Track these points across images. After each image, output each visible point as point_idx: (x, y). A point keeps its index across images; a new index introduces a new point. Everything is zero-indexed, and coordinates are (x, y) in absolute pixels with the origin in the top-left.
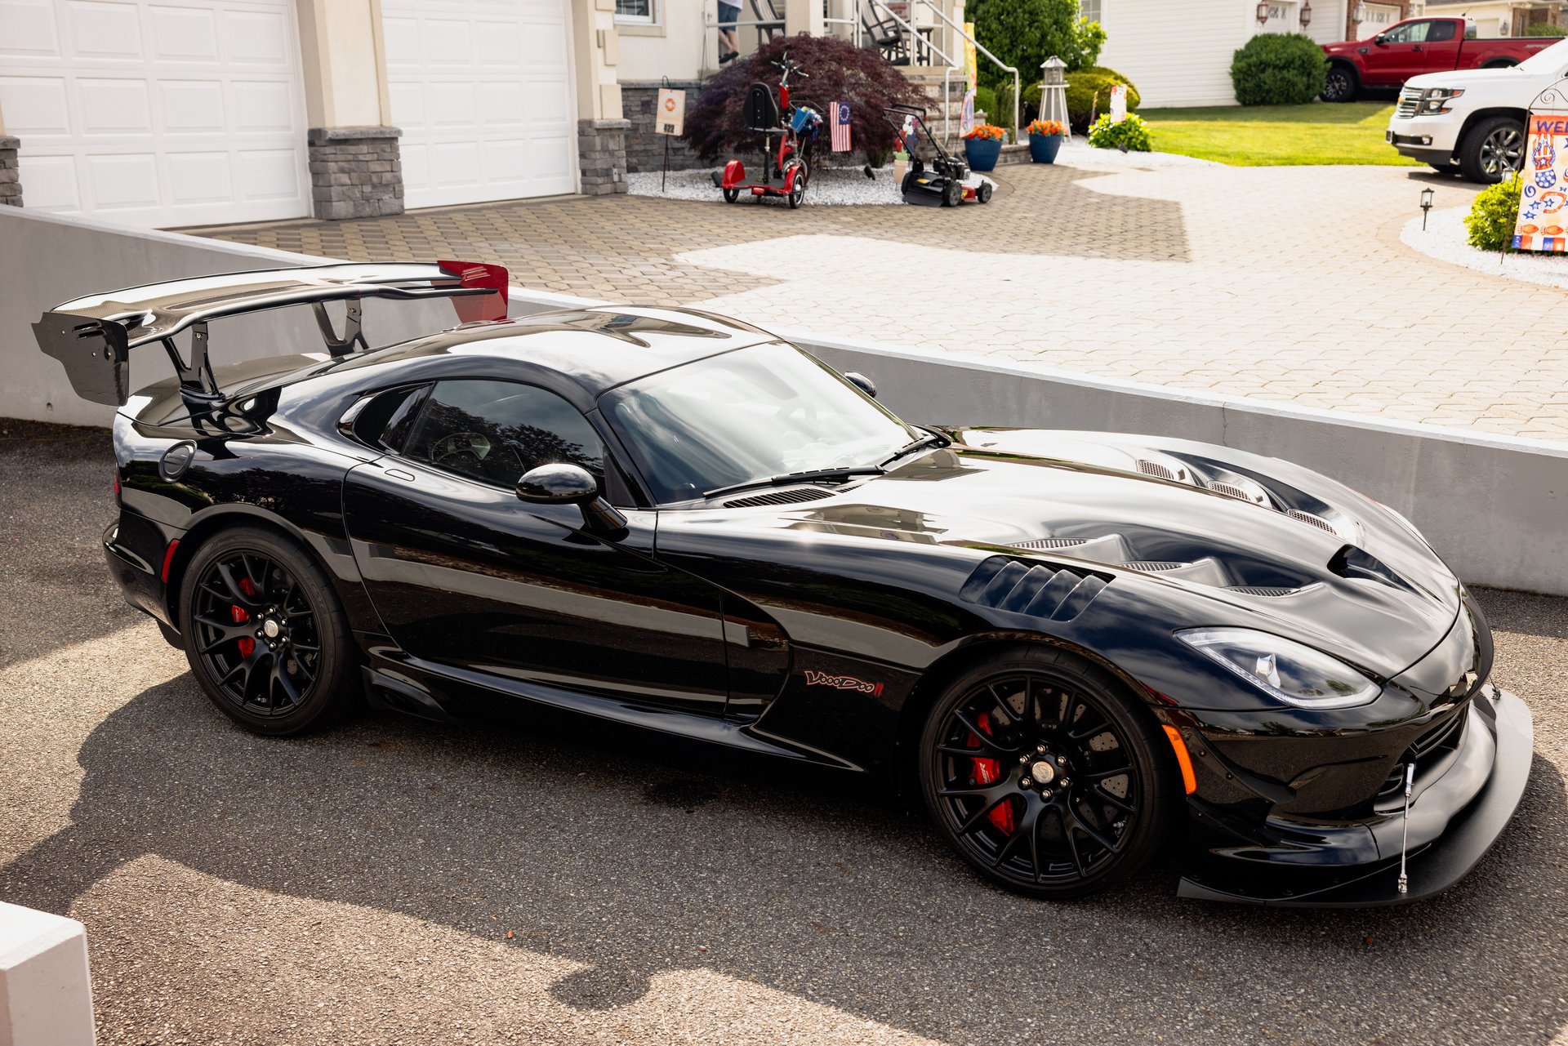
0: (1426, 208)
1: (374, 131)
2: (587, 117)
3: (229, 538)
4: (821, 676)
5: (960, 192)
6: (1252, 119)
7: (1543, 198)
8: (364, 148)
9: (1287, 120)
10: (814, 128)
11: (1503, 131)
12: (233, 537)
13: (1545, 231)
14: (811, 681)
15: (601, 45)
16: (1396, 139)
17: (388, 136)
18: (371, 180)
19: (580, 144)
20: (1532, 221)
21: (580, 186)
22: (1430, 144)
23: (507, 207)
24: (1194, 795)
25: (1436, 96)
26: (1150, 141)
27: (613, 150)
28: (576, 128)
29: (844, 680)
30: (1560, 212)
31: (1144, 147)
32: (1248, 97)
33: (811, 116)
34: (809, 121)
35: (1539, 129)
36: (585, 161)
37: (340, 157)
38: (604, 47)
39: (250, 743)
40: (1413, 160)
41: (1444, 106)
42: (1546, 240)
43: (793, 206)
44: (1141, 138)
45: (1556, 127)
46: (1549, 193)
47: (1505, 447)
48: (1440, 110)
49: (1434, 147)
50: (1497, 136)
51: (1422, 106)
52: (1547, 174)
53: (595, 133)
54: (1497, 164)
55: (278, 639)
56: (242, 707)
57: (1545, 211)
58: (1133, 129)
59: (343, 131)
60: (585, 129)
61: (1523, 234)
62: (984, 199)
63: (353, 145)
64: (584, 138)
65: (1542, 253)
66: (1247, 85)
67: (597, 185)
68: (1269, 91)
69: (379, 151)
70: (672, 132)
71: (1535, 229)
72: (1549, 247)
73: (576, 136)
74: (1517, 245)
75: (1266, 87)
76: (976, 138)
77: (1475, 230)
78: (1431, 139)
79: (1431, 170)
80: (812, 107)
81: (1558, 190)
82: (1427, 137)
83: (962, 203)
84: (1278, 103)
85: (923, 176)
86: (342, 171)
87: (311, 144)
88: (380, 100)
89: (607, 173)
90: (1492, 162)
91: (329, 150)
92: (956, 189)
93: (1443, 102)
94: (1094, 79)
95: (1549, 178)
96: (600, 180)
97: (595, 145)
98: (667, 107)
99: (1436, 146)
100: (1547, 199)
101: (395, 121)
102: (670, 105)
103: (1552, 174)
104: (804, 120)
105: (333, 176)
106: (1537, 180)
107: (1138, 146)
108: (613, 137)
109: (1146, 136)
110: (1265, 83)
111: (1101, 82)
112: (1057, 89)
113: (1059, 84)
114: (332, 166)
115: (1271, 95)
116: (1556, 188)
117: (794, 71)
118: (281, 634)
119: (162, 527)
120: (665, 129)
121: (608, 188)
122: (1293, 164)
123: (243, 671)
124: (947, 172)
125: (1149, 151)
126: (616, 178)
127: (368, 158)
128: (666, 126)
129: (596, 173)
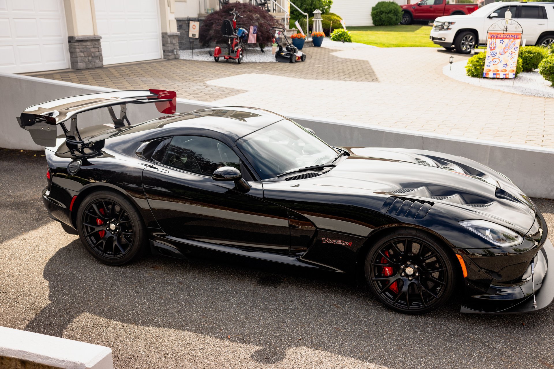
0: (451, 63)
1: (92, 37)
2: (165, 31)
3: (97, 195)
4: (328, 240)
5: (296, 58)
6: (379, 30)
7: (493, 60)
8: (89, 43)
9: (391, 31)
10: (245, 35)
11: (468, 36)
12: (99, 194)
13: (494, 71)
14: (324, 241)
15: (169, 5)
16: (433, 39)
17: (97, 39)
18: (91, 55)
19: (163, 41)
20: (489, 67)
21: (163, 56)
22: (445, 40)
23: (139, 64)
24: (467, 278)
25: (446, 24)
26: (352, 39)
27: (174, 43)
28: (161, 36)
29: (337, 241)
30: (498, 65)
31: (350, 41)
32: (377, 23)
33: (244, 31)
34: (243, 33)
35: (491, 37)
36: (165, 47)
37: (80, 47)
38: (170, 6)
39: (106, 268)
40: (439, 45)
41: (449, 28)
42: (494, 74)
43: (239, 63)
44: (349, 38)
45: (497, 36)
46: (495, 58)
47: (519, 149)
48: (448, 29)
49: (446, 41)
50: (466, 38)
51: (442, 28)
52: (494, 52)
53: (168, 37)
54: (466, 47)
55: (115, 230)
56: (102, 255)
57: (494, 64)
58: (346, 35)
59: (81, 37)
60: (164, 36)
61: (486, 72)
62: (303, 60)
63: (84, 42)
64: (164, 39)
65: (493, 78)
66: (376, 19)
67: (169, 56)
68: (384, 21)
69: (94, 44)
70: (195, 36)
71: (490, 70)
72: (495, 76)
73: (161, 38)
74: (484, 76)
75: (383, 20)
76: (296, 38)
77: (469, 71)
78: (445, 39)
79: (444, 49)
80: (243, 28)
81: (498, 58)
82: (444, 38)
83: (296, 62)
84: (387, 25)
85: (283, 52)
86: (81, 52)
87: (69, 42)
88: (93, 26)
89: (172, 51)
90: (465, 47)
91: (76, 44)
92: (294, 57)
93: (449, 26)
94: (330, 17)
95: (495, 53)
96: (170, 54)
97: (168, 41)
98: (193, 28)
99: (447, 41)
100: (494, 60)
101: (99, 33)
102: (194, 27)
103: (496, 52)
104: (241, 33)
105: (78, 54)
106: (491, 54)
107: (348, 41)
108: (174, 38)
109: (350, 37)
110: (382, 18)
111: (332, 18)
112: (319, 21)
113: (319, 19)
114: (78, 50)
115: (385, 22)
116: (497, 57)
117: (238, 15)
118: (116, 229)
119: (69, 191)
120: (192, 36)
121: (173, 57)
122: (399, 47)
123: (102, 243)
124: (291, 51)
125: (351, 42)
126: (175, 53)
127: (90, 47)
128: (193, 34)
129: (169, 51)
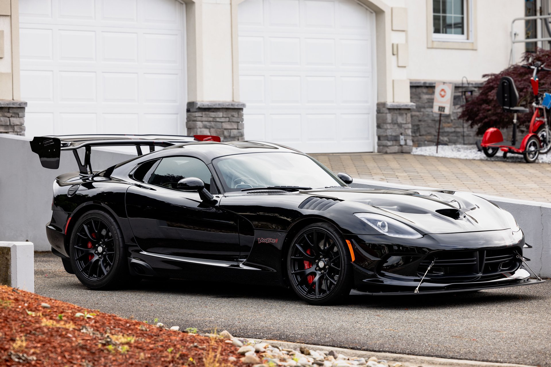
1: (227, 104)
2: (382, 101)
8: (220, 114)
15: (395, 53)
17: (236, 107)
18: (223, 134)
19: (378, 118)
21: (376, 147)
27: (401, 124)
28: (375, 108)
36: (380, 130)
37: (204, 119)
38: (397, 54)
53: (387, 111)
59: (207, 103)
60: (381, 108)
63: (213, 112)
64: (380, 115)
67: (387, 146)
69: (230, 116)
70: (444, 111)
73: (375, 113)
86: (205, 127)
87: (188, 111)
88: (233, 86)
89: (396, 139)
91: (198, 114)
96: (389, 143)
97: (386, 119)
98: (441, 95)
101: (240, 99)
102: (443, 93)
105: (199, 130)
108: (401, 114)
114: (199, 124)
117: (542, 68)
120: (439, 110)
121: (396, 148)
126: (402, 142)
127: (223, 120)
128: (440, 107)
129: (387, 138)
